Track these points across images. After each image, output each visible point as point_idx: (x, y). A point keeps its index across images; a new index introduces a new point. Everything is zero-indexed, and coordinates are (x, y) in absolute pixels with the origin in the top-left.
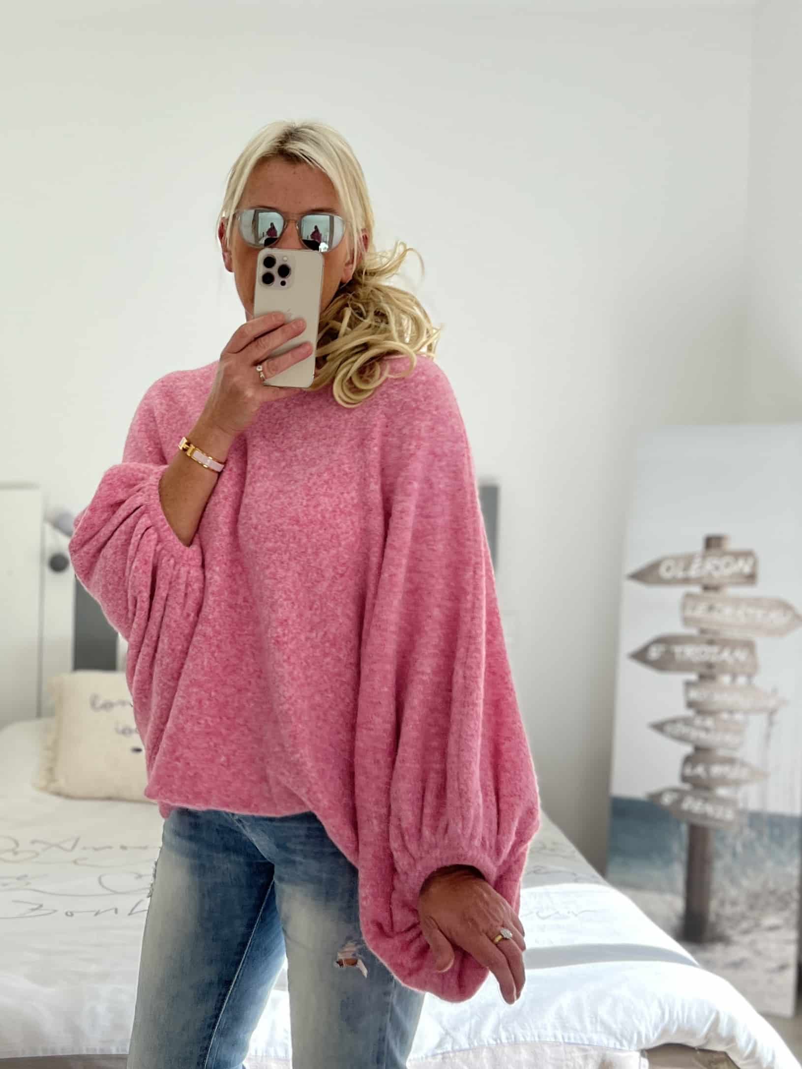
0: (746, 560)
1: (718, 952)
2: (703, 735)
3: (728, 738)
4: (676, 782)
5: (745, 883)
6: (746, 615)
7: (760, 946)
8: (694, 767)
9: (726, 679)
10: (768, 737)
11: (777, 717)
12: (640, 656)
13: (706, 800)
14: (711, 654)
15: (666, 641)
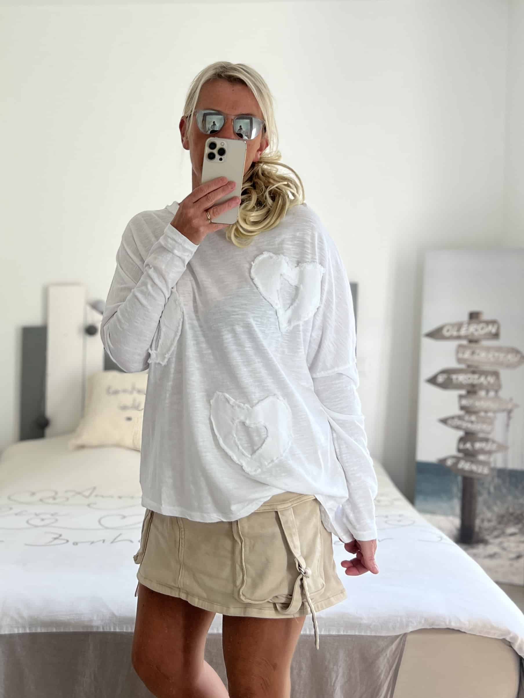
0: (493, 325)
1: (480, 549)
3: (485, 427)
5: (495, 509)
6: (494, 356)
7: (506, 545)
8: (464, 444)
9: (482, 393)
10: (508, 425)
11: (512, 415)
12: (433, 381)
13: (472, 462)
14: (474, 379)
15: (447, 372)
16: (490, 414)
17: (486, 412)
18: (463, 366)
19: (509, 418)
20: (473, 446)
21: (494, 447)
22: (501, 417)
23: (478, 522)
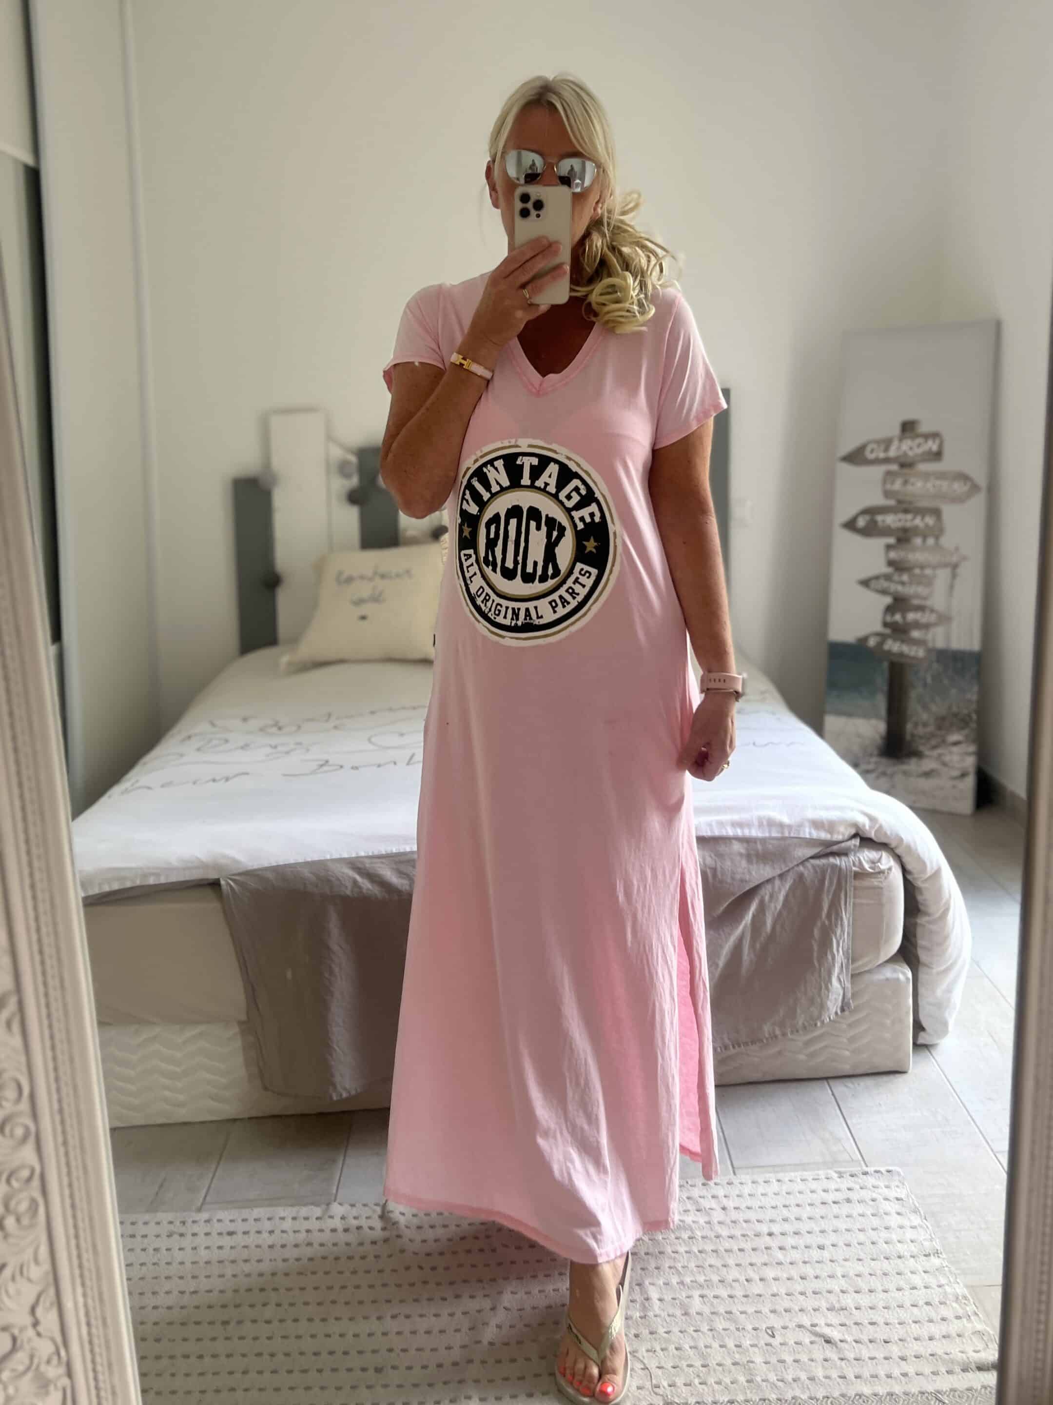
0: (934, 442)
1: (912, 765)
2: (900, 588)
3: (921, 590)
4: (878, 627)
5: (934, 708)
6: (934, 486)
7: (947, 758)
8: (893, 614)
9: (918, 541)
10: (951, 587)
11: (959, 571)
12: (850, 525)
13: (903, 641)
14: (906, 521)
15: (871, 511)
16: (928, 572)
17: (922, 567)
18: (891, 502)
19: (954, 576)
20: (904, 617)
21: (933, 618)
22: (942, 576)
23: (909, 727)
